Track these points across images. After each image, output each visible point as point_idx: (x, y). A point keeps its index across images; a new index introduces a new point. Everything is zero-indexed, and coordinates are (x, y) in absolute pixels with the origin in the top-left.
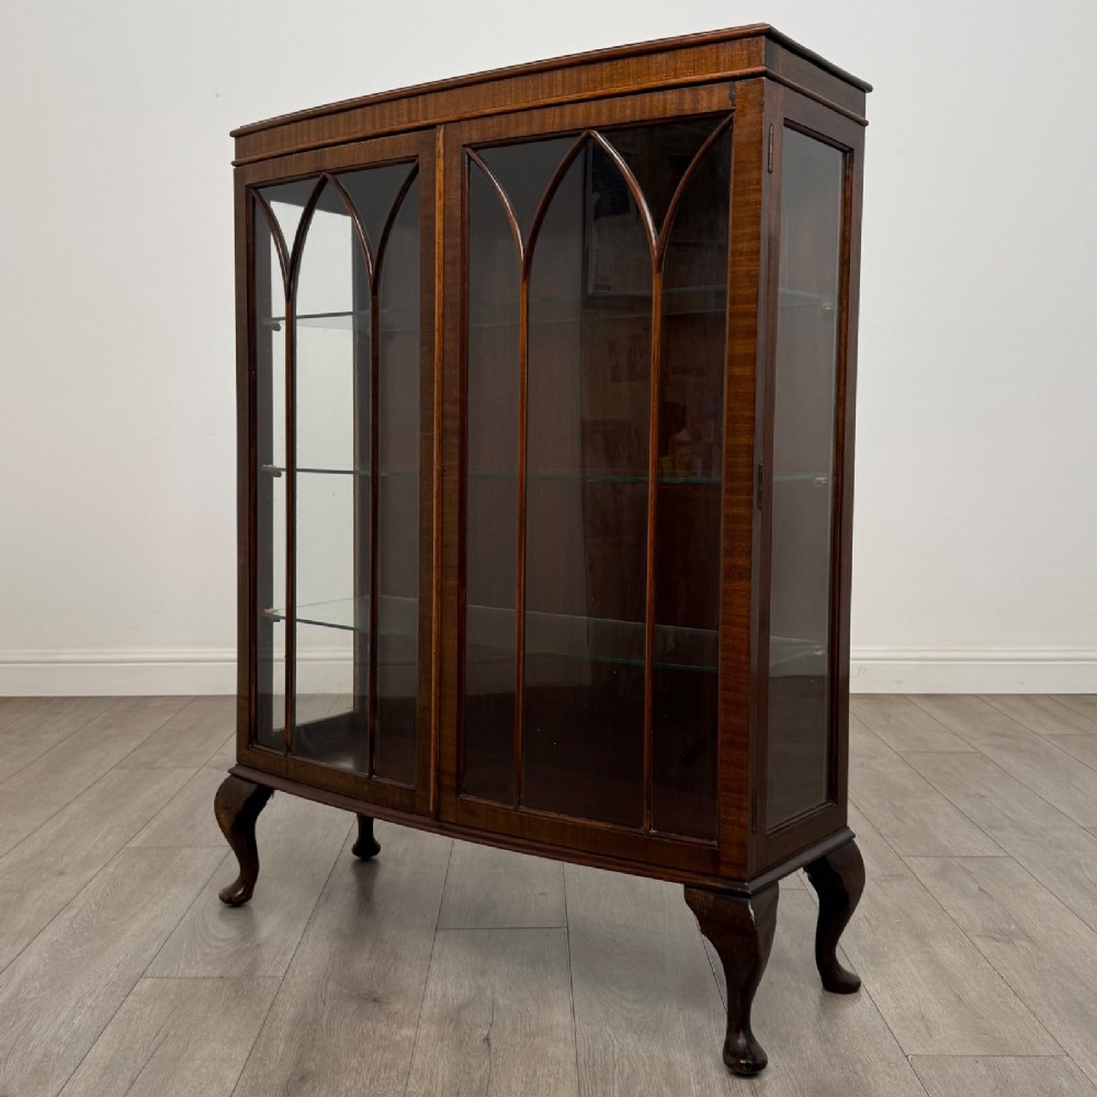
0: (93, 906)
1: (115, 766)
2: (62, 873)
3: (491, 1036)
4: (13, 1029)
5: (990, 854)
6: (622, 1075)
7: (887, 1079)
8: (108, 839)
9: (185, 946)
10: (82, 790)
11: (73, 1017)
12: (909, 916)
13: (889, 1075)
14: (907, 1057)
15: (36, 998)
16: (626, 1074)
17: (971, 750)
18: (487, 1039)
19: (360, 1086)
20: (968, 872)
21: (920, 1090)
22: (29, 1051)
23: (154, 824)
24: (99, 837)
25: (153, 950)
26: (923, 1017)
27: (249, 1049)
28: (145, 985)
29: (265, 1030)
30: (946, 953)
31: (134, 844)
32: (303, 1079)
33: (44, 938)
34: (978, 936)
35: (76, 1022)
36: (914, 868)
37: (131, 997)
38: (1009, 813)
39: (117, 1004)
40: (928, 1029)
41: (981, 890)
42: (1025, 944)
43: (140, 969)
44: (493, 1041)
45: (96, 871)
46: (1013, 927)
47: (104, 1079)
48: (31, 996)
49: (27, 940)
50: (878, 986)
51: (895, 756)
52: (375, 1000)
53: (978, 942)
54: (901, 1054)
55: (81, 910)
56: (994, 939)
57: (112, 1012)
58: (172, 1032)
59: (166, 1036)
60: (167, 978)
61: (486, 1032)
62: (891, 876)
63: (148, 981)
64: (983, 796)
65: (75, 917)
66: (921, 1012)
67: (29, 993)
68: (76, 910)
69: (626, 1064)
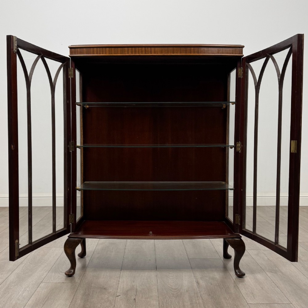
0: (28, 263)
1: (34, 226)
3: (136, 298)
4: (7, 296)
9: (53, 274)
11: (23, 294)
12: (249, 266)
14: (248, 304)
17: (265, 221)
20: (265, 254)
22: (11, 302)
25: (45, 275)
27: (71, 302)
28: (42, 285)
29: (75, 297)
30: (259, 276)
34: (267, 271)
36: (250, 253)
37: (39, 288)
39: (35, 290)
40: (254, 296)
41: (268, 259)
42: (280, 273)
43: (41, 280)
44: (136, 300)
46: (277, 269)
48: (12, 287)
49: (11, 273)
50: (240, 285)
52: (105, 289)
53: (267, 273)
54: (246, 303)
56: (272, 272)
57: (33, 292)
58: (50, 297)
59: (48, 298)
60: (48, 283)
61: (134, 297)
66: (252, 292)
67: (11, 287)
68: (24, 265)
69: (172, 306)
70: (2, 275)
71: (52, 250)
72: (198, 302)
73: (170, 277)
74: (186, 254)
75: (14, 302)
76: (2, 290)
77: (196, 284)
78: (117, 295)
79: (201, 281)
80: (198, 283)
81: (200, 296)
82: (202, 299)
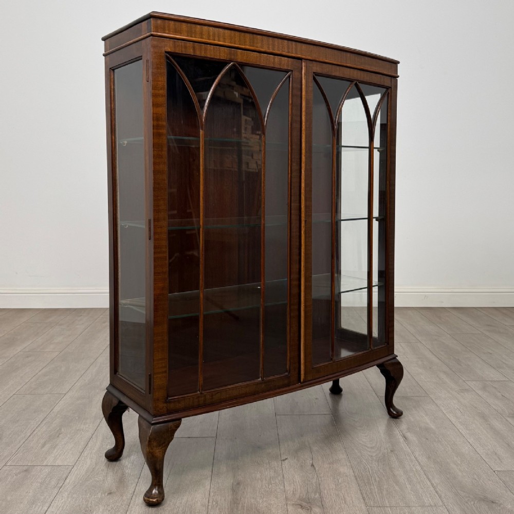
3: (314, 464)
5: (502, 380)
7: (490, 482)
10: (101, 351)
11: (130, 456)
13: (489, 480)
14: (494, 472)
16: (377, 480)
17: (480, 333)
18: (312, 465)
19: (264, 487)
20: (495, 388)
21: (505, 487)
22: (115, 472)
26: (496, 454)
29: (215, 461)
30: (497, 425)
32: (238, 484)
34: (508, 417)
35: (132, 458)
36: (471, 386)
38: (504, 361)
40: (499, 458)
41: (503, 396)
50: (472, 439)
51: (449, 336)
52: (259, 448)
53: (508, 419)
54: (491, 471)
61: (311, 462)
62: (463, 390)
64: (491, 354)
66: (494, 451)
69: (376, 476)
70: (87, 426)
72: (414, 469)
73: (358, 428)
74: (371, 388)
75: (120, 472)
76: (95, 451)
77: (403, 440)
78: (282, 459)
79: (408, 435)
80: (405, 437)
81: (415, 459)
82: (419, 464)
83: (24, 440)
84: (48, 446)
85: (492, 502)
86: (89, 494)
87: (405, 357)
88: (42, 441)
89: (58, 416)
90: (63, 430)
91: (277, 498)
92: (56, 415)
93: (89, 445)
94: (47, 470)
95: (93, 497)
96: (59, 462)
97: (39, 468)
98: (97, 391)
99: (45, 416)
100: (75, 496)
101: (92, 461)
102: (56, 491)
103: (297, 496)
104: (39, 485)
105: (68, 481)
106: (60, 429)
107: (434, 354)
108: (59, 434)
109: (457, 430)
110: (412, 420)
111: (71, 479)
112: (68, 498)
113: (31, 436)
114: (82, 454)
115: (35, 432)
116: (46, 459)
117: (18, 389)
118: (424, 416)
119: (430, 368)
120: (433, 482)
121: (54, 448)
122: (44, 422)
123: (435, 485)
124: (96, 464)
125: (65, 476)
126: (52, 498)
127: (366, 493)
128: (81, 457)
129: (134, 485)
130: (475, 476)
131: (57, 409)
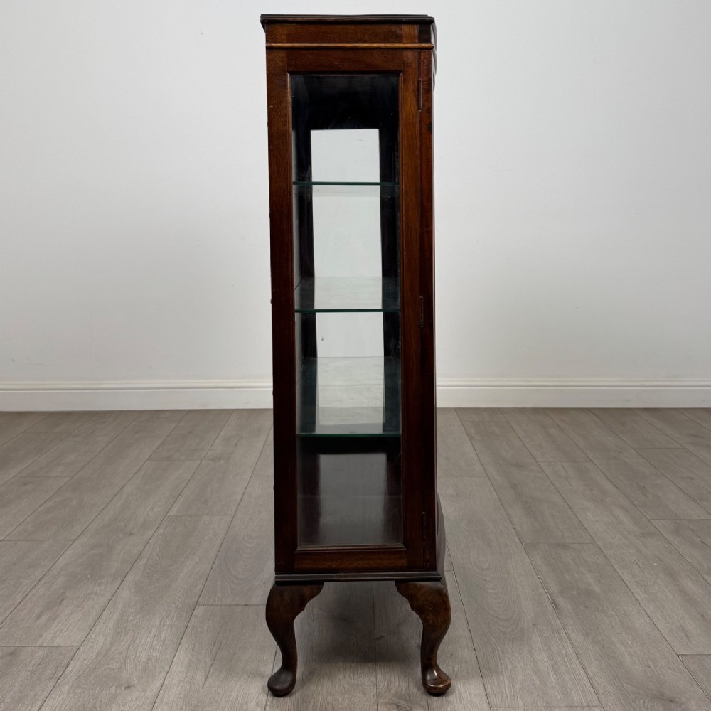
0: (156, 556)
1: (147, 460)
2: (131, 534)
4: (125, 641)
5: (704, 518)
6: (507, 669)
7: (670, 671)
8: (155, 510)
9: (219, 583)
11: (160, 632)
12: (661, 560)
13: (669, 668)
14: (678, 656)
15: (134, 620)
16: (509, 669)
17: (680, 447)
19: (347, 678)
20: (693, 531)
21: (691, 679)
22: (137, 655)
23: (182, 499)
24: (148, 509)
25: (200, 586)
26: (683, 630)
28: (199, 611)
30: (690, 585)
31: (171, 514)
32: (311, 673)
33: (130, 578)
34: (707, 574)
35: (163, 635)
36: (659, 528)
37: (193, 619)
39: (185, 623)
40: (687, 637)
41: (703, 542)
43: (195, 599)
45: (151, 533)
47: (189, 674)
48: (130, 618)
49: (120, 581)
50: (652, 608)
51: (634, 451)
52: (344, 620)
53: (707, 577)
54: (674, 654)
55: (148, 559)
57: (183, 629)
58: (223, 642)
59: (220, 645)
60: (212, 605)
62: (646, 533)
63: (202, 607)
64: (692, 478)
65: (146, 564)
66: (681, 626)
67: (129, 616)
68: (146, 560)
69: (508, 662)
70: (102, 588)
71: (204, 523)
72: (564, 652)
73: (490, 591)
74: (513, 531)
75: (144, 655)
76: (110, 625)
77: (552, 608)
78: (376, 636)
79: (561, 601)
80: (555, 605)
81: (566, 637)
82: (572, 644)
83: (12, 609)
84: (44, 618)
85: (671, 701)
86: (98, 689)
87: (567, 483)
88: (37, 611)
89: (63, 572)
90: (68, 594)
91: (364, 694)
92: (59, 573)
93: (104, 616)
94: (41, 653)
95: (104, 692)
96: (58, 642)
97: (30, 649)
98: (121, 535)
99: (44, 573)
100: (78, 691)
101: (106, 639)
102: (51, 685)
103: (393, 691)
104: (29, 674)
105: (70, 668)
106: (64, 593)
107: (609, 479)
108: (63, 600)
109: (630, 594)
110: (568, 577)
111: (75, 666)
112: (69, 693)
113: (22, 603)
114: (93, 630)
115: (28, 597)
116: (41, 636)
117: (8, 533)
118: (586, 572)
119: (602, 500)
120: (589, 672)
121: (54, 620)
122: (42, 582)
123: (591, 675)
124: (112, 644)
125: (66, 662)
126: (45, 694)
127: (491, 688)
128: (91, 633)
129: (163, 674)
130: (650, 663)
131: (61, 562)
